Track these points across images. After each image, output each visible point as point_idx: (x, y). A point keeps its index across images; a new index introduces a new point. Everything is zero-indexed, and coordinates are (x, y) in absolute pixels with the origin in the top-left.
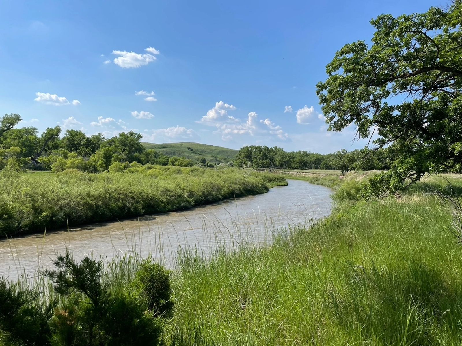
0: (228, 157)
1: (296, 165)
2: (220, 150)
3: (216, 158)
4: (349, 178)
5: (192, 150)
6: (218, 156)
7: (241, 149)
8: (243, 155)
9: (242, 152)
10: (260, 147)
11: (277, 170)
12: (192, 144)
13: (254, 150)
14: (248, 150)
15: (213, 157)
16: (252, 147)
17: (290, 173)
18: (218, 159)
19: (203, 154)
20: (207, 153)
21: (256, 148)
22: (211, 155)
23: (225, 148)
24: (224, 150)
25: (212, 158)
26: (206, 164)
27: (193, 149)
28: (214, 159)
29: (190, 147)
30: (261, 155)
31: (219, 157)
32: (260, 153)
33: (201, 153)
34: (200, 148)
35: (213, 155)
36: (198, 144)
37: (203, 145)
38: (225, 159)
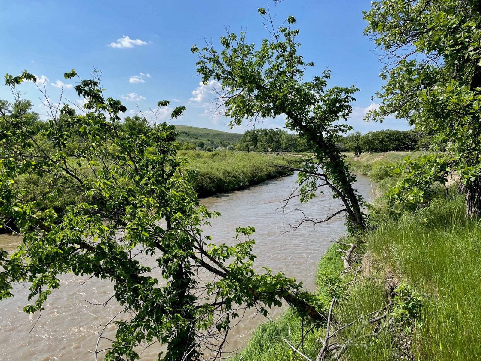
0: (224, 140)
1: (301, 148)
2: (216, 133)
3: (212, 141)
4: (364, 160)
5: (186, 134)
6: (213, 139)
7: (246, 132)
8: (248, 138)
9: (247, 136)
10: (266, 130)
11: (284, 153)
12: (185, 127)
13: (260, 133)
14: (253, 133)
15: (209, 140)
16: (258, 131)
17: (299, 156)
18: (214, 143)
19: (198, 138)
20: (202, 137)
21: (262, 131)
22: (206, 139)
23: (220, 131)
24: (219, 133)
25: (207, 142)
26: (204, 148)
27: (187, 132)
28: (209, 142)
29: (184, 130)
30: (267, 138)
31: (216, 141)
32: (266, 136)
33: (196, 137)
34: (194, 131)
35: (209, 139)
36: (191, 127)
37: (197, 128)
38: (221, 143)
